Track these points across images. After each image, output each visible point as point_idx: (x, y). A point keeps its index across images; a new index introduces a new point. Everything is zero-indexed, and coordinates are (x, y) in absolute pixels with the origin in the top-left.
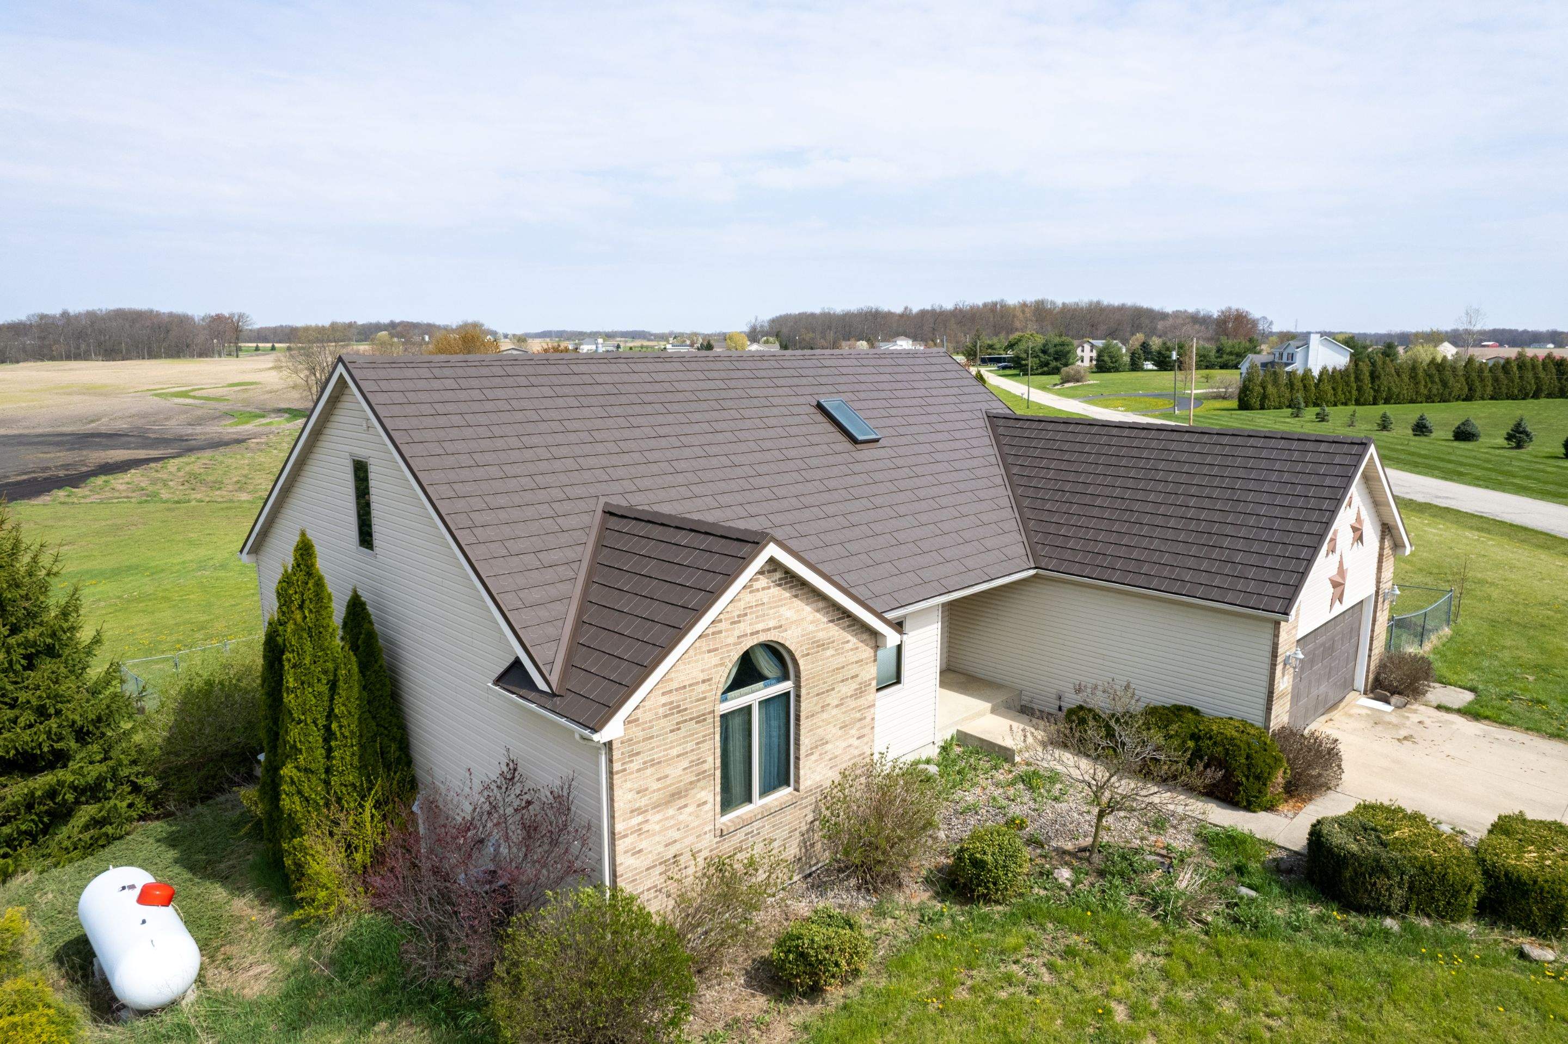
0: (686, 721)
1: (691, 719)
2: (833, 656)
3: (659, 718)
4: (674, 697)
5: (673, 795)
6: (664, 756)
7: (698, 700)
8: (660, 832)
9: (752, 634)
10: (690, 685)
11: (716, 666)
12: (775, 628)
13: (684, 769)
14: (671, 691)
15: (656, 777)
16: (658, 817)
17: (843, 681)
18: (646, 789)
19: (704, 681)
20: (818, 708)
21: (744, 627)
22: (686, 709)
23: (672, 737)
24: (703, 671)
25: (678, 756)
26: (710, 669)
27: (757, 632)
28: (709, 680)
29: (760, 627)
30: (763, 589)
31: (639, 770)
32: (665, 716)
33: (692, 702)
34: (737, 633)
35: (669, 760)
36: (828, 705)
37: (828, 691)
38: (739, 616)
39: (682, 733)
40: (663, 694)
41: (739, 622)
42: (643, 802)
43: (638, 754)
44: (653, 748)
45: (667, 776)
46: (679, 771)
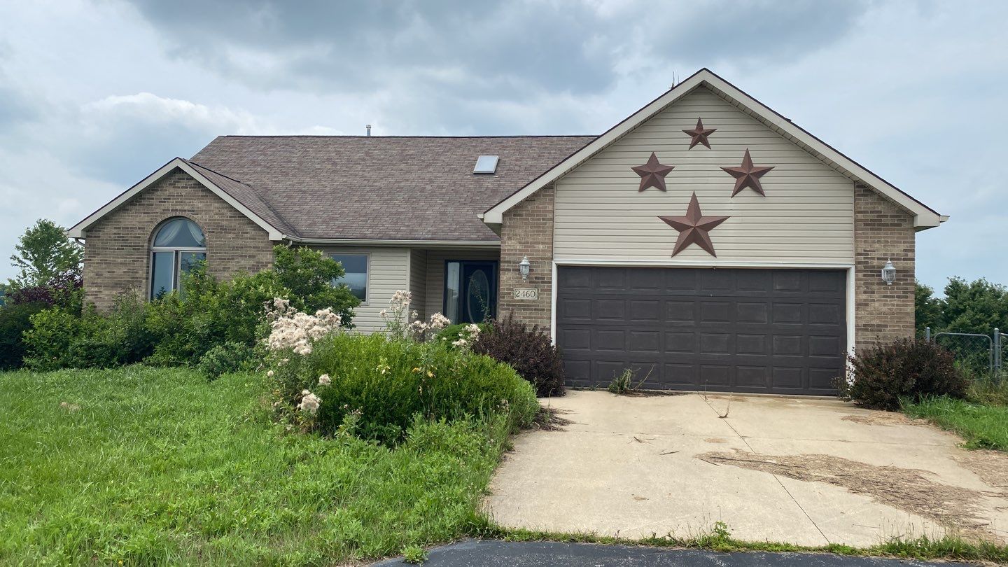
0: (127, 246)
1: (130, 246)
2: (233, 238)
3: (111, 240)
4: (121, 231)
5: (116, 284)
6: (113, 261)
7: (134, 237)
8: (107, 301)
9: (172, 210)
10: (131, 228)
11: (147, 222)
12: (188, 211)
13: (124, 272)
14: (119, 228)
15: (108, 270)
16: (107, 292)
17: (241, 256)
18: (101, 275)
19: (139, 228)
20: (221, 267)
21: (167, 205)
22: (128, 240)
23: (118, 252)
24: (139, 223)
25: (121, 263)
26: (144, 222)
27: (177, 210)
28: (142, 228)
29: (178, 207)
30: (182, 187)
31: (97, 263)
32: (115, 240)
33: (131, 237)
34: (162, 208)
35: (116, 264)
36: (229, 268)
37: (228, 259)
38: (165, 199)
39: (124, 252)
40: (115, 228)
41: (165, 202)
42: (99, 281)
43: (98, 254)
44: (106, 254)
45: (114, 272)
46: (121, 272)
